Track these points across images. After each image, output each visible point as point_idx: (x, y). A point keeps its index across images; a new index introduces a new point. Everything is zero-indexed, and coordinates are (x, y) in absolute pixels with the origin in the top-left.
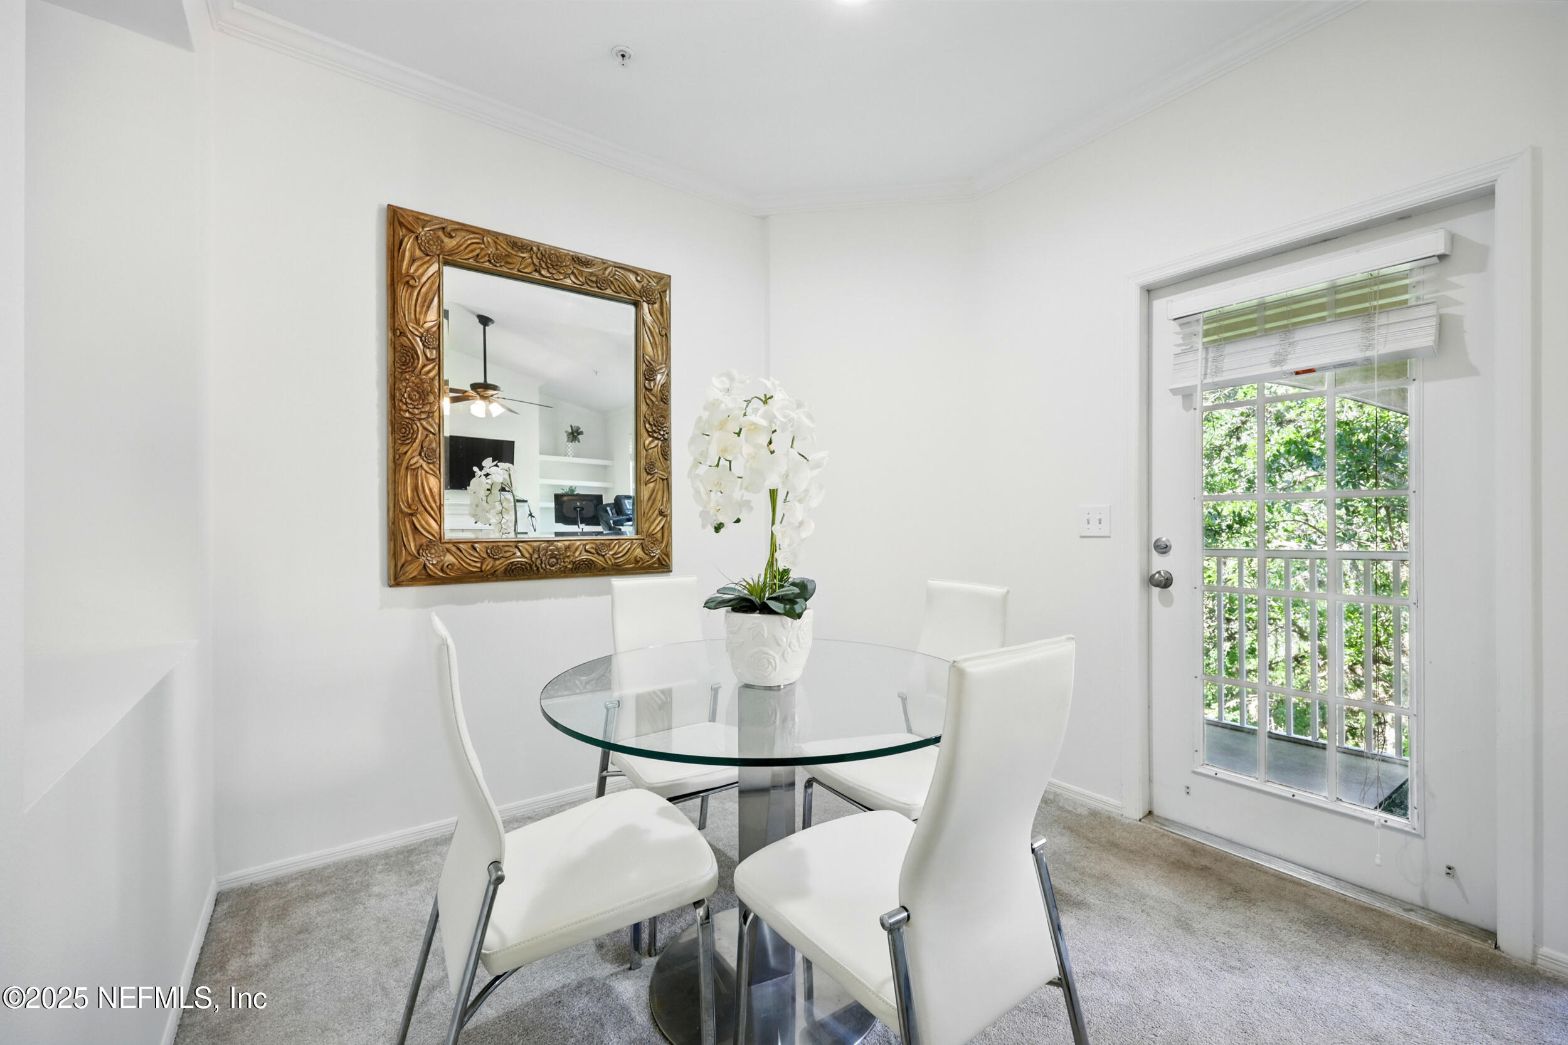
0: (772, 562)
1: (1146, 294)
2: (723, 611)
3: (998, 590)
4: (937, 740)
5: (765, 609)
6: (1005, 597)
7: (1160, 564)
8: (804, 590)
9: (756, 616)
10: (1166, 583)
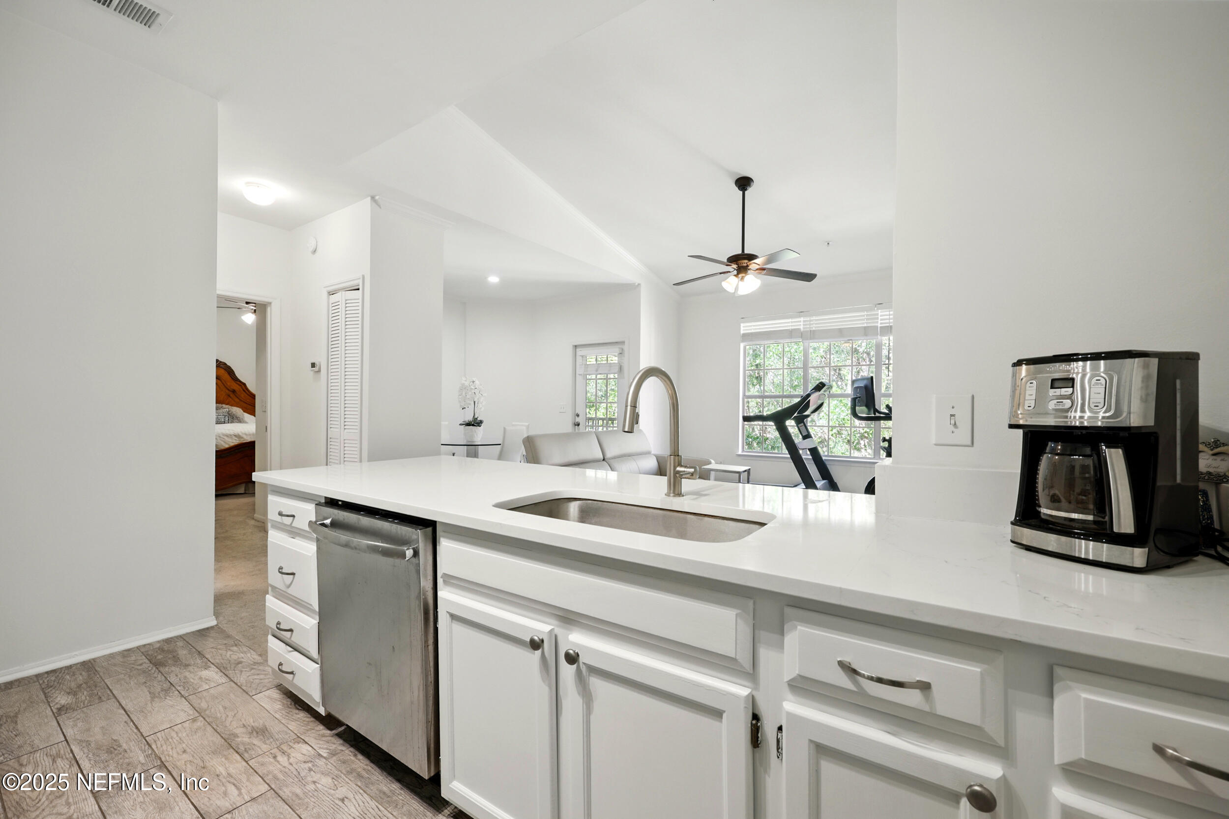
0: (474, 417)
1: (574, 347)
2: (463, 426)
3: (527, 424)
4: (500, 444)
5: (473, 425)
6: (529, 425)
7: (578, 420)
8: (481, 422)
9: (471, 427)
10: (578, 425)
